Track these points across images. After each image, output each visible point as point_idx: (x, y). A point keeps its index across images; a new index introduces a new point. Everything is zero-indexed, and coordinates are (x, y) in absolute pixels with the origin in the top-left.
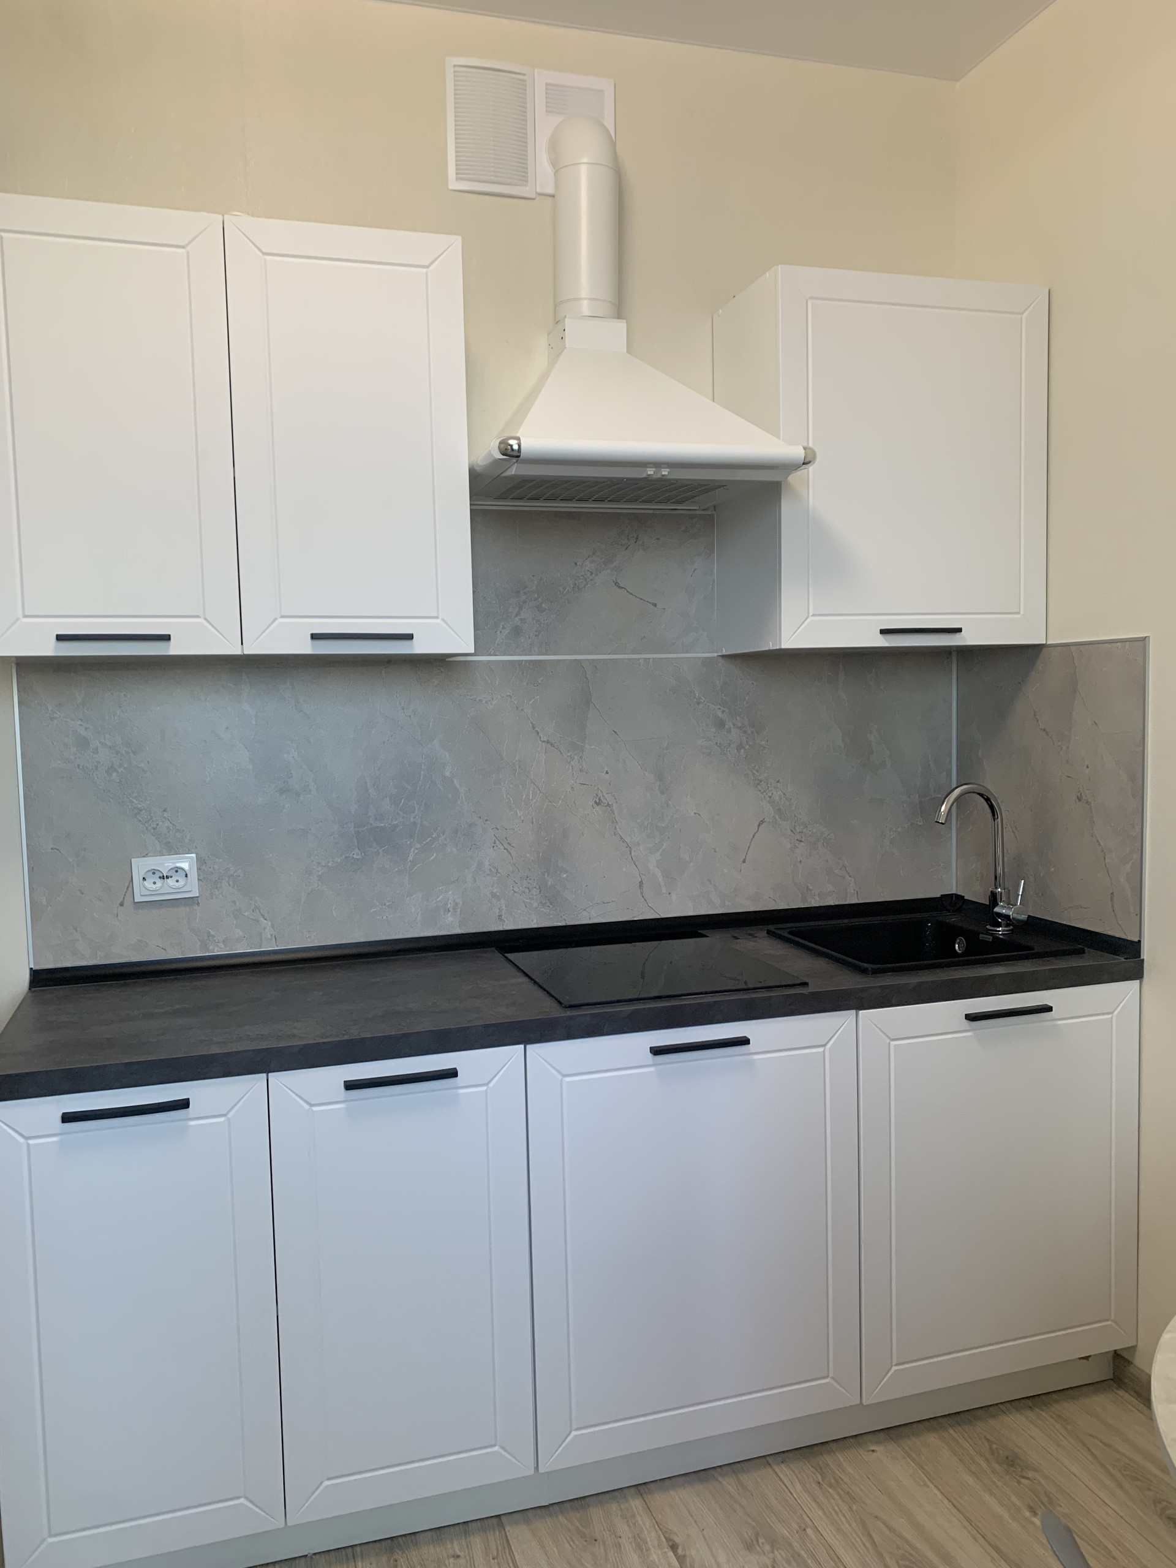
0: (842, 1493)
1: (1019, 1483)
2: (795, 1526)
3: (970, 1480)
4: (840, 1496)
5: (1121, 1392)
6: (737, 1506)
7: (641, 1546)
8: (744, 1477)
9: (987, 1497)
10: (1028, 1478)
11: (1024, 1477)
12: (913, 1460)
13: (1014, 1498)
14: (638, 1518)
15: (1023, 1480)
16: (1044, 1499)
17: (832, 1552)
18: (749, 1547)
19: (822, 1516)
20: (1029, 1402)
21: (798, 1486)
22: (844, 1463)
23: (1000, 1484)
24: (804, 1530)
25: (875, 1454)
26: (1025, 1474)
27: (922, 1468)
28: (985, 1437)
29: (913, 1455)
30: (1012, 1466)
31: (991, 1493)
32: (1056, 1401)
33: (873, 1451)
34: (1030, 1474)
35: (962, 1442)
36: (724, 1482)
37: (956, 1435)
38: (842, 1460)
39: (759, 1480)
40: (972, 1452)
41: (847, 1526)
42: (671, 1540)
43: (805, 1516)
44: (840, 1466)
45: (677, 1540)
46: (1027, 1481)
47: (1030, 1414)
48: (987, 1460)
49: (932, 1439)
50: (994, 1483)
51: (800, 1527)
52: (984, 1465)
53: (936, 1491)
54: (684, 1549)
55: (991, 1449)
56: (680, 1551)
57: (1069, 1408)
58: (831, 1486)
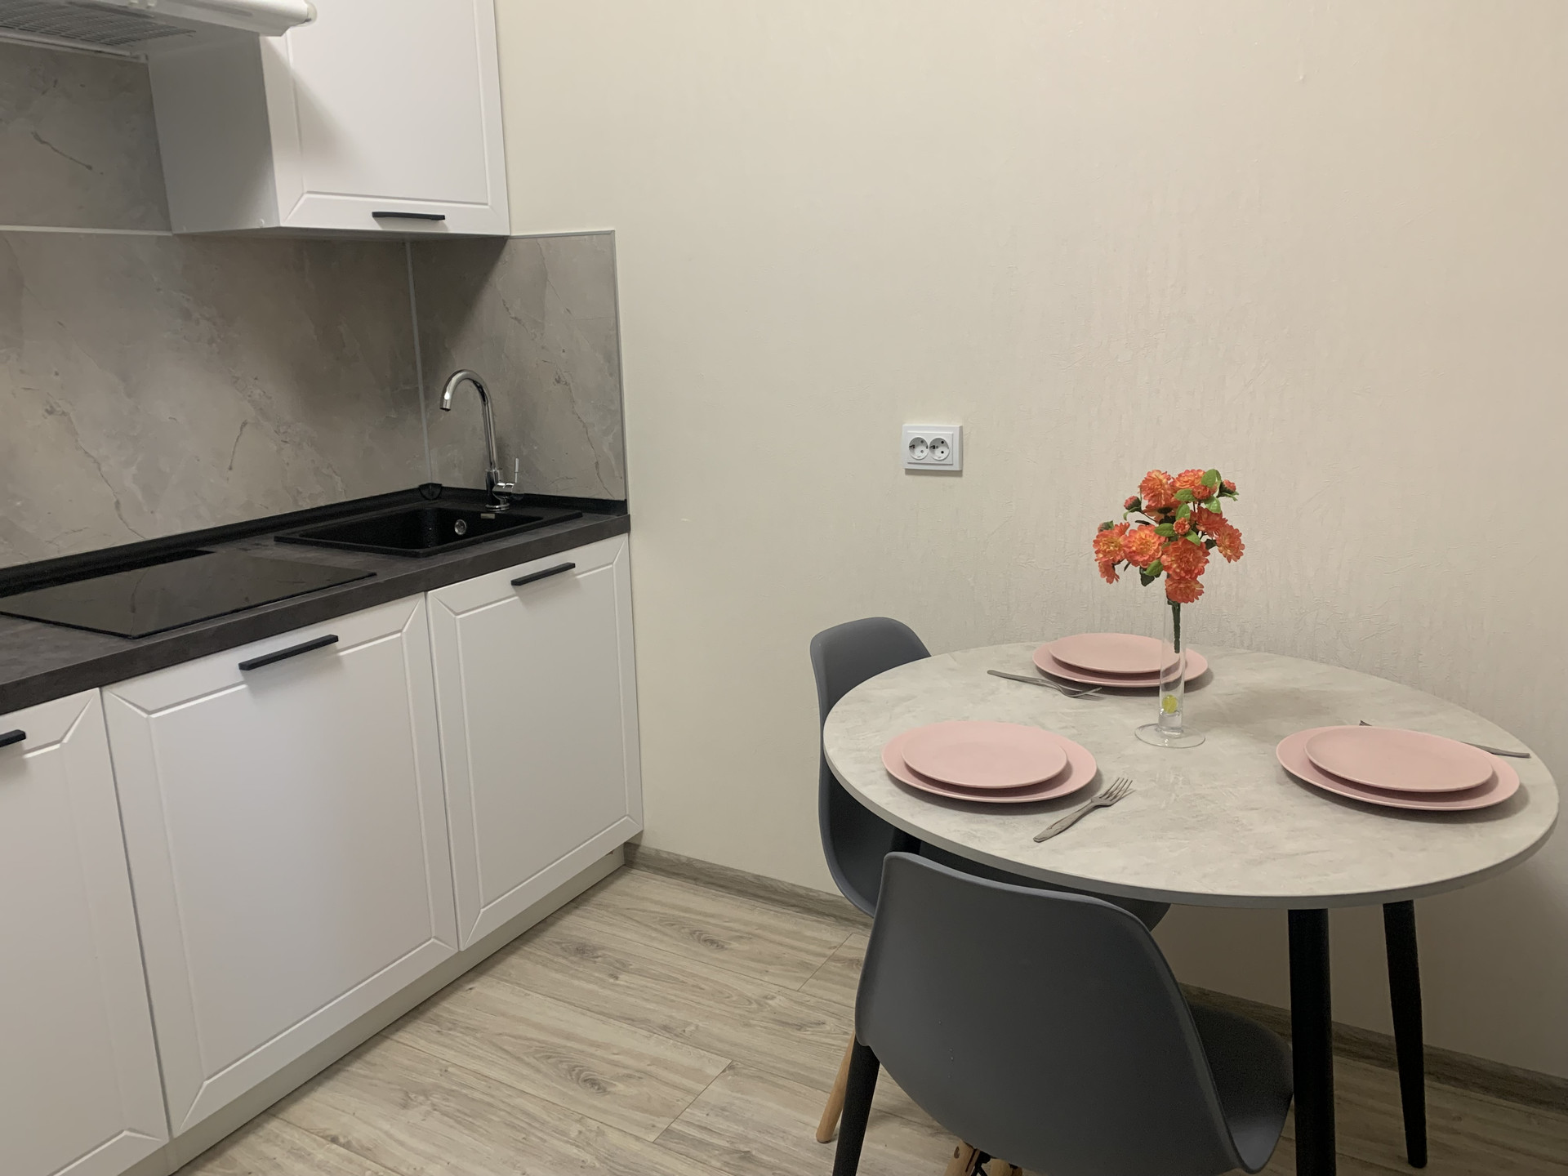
0: (462, 1030)
1: (595, 962)
2: (437, 1072)
3: (559, 976)
4: (461, 1032)
5: (634, 871)
6: (374, 1081)
7: (300, 1155)
8: (369, 1057)
9: (576, 982)
10: (600, 956)
11: (597, 957)
12: (506, 981)
13: (597, 975)
14: (285, 1135)
15: (596, 960)
16: (618, 965)
17: (479, 1076)
18: (405, 1106)
19: (455, 1053)
20: (573, 904)
21: (422, 1042)
22: (453, 1007)
23: (581, 969)
24: (446, 1071)
25: (473, 991)
26: (595, 955)
27: (519, 985)
28: (554, 942)
29: (505, 978)
30: (584, 953)
31: (579, 978)
32: (593, 896)
33: (470, 989)
34: (600, 953)
35: (539, 953)
36: (354, 1069)
37: (530, 950)
38: (448, 1006)
39: (383, 1053)
40: (548, 956)
41: (481, 1051)
42: (328, 1136)
43: (441, 1061)
44: (451, 1012)
45: (333, 1133)
46: (600, 959)
47: (578, 912)
48: (564, 957)
49: (514, 960)
50: (576, 970)
51: (441, 1070)
52: (564, 961)
53: (538, 995)
54: (345, 1137)
55: (563, 948)
56: (342, 1140)
57: (604, 896)
58: (450, 1029)
